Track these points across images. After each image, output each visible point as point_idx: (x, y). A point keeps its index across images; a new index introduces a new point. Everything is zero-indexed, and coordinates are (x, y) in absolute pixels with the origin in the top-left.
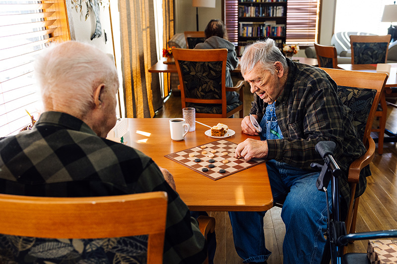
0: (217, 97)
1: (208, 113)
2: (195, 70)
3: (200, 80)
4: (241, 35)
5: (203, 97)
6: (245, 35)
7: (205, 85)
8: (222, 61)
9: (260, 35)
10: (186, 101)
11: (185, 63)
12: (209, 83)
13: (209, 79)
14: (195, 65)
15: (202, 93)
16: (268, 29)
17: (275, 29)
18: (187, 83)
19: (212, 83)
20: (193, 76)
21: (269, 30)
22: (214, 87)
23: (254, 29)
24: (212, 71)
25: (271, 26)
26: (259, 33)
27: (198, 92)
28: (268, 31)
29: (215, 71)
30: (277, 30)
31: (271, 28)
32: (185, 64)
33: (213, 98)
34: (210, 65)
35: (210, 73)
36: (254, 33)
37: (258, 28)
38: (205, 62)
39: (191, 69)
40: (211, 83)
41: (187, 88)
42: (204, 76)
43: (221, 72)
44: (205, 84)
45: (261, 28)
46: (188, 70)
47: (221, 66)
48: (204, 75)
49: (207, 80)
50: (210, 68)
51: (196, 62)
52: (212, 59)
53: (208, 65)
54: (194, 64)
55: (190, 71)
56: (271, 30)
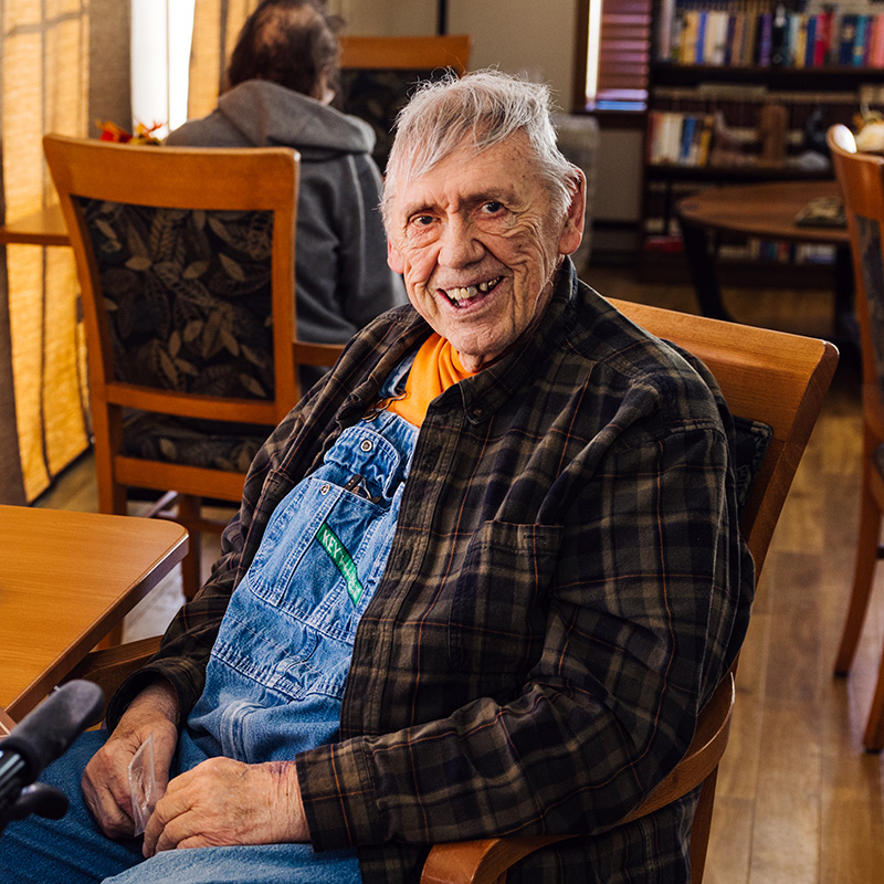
0: (255, 387)
1: (213, 466)
2: (150, 250)
3: (172, 296)
4: (665, 54)
5: (189, 386)
6: (689, 57)
7: (198, 325)
8: (271, 212)
9: (772, 56)
10: (112, 400)
11: (106, 209)
12: (215, 318)
13: (214, 294)
14: (149, 224)
15: (186, 367)
16: (820, 26)
17: (862, 28)
18: (113, 307)
19: (230, 316)
20: (140, 274)
21: (827, 30)
22: (240, 340)
23: (739, 25)
24: (226, 261)
25: (840, 12)
26: (766, 45)
27: (164, 356)
28: (819, 34)
29: (241, 258)
30: (869, 33)
31: (836, 21)
32: (104, 217)
33: (237, 392)
34: (217, 227)
35: (216, 266)
36: (736, 47)
37: (760, 22)
38: (190, 213)
39: (131, 242)
40: (224, 316)
41: (118, 333)
42: (189, 282)
43: (268, 262)
44: (194, 318)
45: (780, 21)
46: (118, 246)
47: (270, 236)
48: (191, 273)
49: (205, 301)
50: (217, 244)
51: (152, 210)
52: (225, 196)
53: (207, 227)
54: (141, 216)
55: (126, 254)
56: (835, 32)
